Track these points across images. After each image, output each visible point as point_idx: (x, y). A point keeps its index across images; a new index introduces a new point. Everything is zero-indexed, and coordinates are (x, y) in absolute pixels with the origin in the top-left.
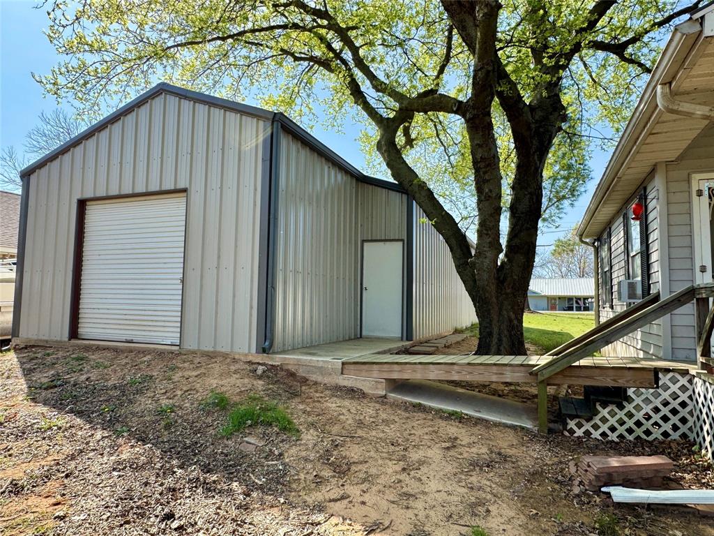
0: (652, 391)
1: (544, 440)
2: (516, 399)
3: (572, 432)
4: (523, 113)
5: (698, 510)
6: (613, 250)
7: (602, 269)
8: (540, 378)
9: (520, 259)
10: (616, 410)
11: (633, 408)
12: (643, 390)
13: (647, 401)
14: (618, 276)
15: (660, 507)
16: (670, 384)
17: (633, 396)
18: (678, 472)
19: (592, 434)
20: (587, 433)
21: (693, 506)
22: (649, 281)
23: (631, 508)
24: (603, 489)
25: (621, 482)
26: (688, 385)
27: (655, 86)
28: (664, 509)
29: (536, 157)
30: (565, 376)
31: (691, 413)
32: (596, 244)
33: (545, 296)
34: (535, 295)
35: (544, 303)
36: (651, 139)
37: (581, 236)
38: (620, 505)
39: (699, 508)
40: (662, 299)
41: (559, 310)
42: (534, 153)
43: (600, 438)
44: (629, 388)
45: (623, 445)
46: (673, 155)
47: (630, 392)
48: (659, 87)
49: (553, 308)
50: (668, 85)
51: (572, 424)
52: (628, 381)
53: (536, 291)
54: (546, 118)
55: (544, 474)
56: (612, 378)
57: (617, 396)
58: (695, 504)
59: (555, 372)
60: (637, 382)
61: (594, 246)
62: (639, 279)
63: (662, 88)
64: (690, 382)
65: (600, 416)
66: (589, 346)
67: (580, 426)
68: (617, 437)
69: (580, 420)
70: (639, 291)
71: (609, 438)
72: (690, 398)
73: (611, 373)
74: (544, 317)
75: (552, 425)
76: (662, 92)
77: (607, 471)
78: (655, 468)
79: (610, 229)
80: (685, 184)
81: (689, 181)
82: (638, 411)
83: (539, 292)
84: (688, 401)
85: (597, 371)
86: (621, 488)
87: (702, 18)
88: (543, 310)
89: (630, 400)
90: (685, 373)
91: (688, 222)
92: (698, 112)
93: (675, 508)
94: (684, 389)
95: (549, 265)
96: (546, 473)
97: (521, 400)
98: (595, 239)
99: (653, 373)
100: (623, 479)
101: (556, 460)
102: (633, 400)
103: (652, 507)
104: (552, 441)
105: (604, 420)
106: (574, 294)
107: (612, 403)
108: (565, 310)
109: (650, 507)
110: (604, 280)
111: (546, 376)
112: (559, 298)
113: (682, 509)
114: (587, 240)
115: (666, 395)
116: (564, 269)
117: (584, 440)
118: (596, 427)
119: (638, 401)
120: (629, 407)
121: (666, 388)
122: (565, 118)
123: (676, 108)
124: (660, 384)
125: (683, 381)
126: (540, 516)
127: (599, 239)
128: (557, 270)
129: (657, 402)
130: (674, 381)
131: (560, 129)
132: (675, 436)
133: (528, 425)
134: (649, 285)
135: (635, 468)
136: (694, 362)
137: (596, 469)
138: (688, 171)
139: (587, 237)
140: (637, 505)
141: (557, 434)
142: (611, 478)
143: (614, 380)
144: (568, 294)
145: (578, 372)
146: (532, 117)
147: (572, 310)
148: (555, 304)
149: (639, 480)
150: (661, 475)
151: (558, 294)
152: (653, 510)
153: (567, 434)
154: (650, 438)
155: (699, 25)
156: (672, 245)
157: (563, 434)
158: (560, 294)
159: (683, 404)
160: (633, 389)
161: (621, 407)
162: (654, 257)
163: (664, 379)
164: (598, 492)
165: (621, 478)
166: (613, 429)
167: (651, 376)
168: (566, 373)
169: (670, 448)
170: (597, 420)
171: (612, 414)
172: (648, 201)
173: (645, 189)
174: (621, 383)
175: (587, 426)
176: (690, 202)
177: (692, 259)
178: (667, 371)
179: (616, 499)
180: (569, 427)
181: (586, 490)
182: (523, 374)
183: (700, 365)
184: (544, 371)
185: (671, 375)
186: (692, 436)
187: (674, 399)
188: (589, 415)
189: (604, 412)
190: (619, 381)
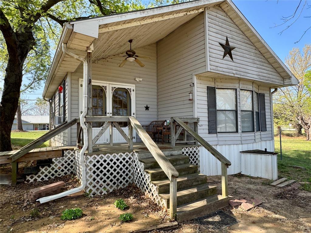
0: (61, 158)
1: (14, 188)
2: (3, 172)
3: (28, 181)
4: (12, 35)
5: (71, 197)
6: (56, 104)
7: (52, 112)
8: (13, 160)
9: (10, 105)
10: (48, 168)
11: (54, 166)
12: (58, 158)
13: (59, 162)
14: (57, 114)
15: (58, 200)
16: (68, 155)
17: (54, 161)
18: (67, 186)
19: (37, 180)
20: (35, 180)
21: (69, 196)
22: (65, 116)
23: (47, 204)
24: (37, 200)
25: (45, 195)
26: (73, 154)
27: (61, 44)
28: (59, 200)
29: (19, 58)
30: (26, 158)
31: (74, 164)
32: (51, 101)
33: (32, 124)
34: (27, 123)
35: (32, 127)
36: (63, 62)
37: (44, 97)
38: (43, 204)
39: (71, 196)
40: (68, 122)
41: (39, 130)
42: (18, 56)
43: (41, 181)
44: (53, 158)
45: (49, 181)
46: (73, 70)
47: (53, 160)
48: (63, 44)
49: (36, 129)
50: (66, 44)
51: (28, 178)
52: (52, 156)
53: (28, 121)
54: (25, 41)
55: (11, 202)
56: (47, 155)
57: (48, 162)
58: (70, 195)
59: (21, 156)
60: (56, 156)
61: (50, 102)
62: (63, 116)
63: (64, 45)
64: (74, 153)
65: (41, 172)
66: (37, 143)
67: (32, 178)
68: (48, 179)
69: (32, 175)
70: (62, 121)
71: (45, 180)
72: (74, 158)
73: (46, 153)
74: (30, 133)
75: (19, 181)
76: (64, 46)
77: (39, 192)
78: (57, 186)
79: (55, 95)
80: (77, 81)
81: (78, 80)
82: (56, 167)
83: (29, 122)
84: (73, 160)
85: (40, 153)
86: (45, 197)
87: (73, 25)
88: (31, 130)
89: (53, 163)
90: (72, 150)
91: (77, 95)
92: (75, 57)
93: (63, 198)
94: (72, 156)
95: (35, 109)
96: (12, 202)
97: (5, 172)
98: (50, 99)
99: (62, 151)
100: (46, 194)
101: (18, 195)
102: (55, 163)
103: (55, 201)
104: (18, 187)
105: (43, 173)
106: (46, 123)
107: (46, 165)
108: (42, 130)
109: (54, 201)
110: (52, 116)
111: (16, 159)
112: (39, 124)
113: (65, 198)
114: (47, 99)
115: (66, 159)
116: (42, 112)
117: (33, 183)
118: (39, 177)
119: (56, 163)
120: (53, 166)
121: (66, 156)
122: (35, 44)
123: (68, 53)
124: (64, 155)
125: (72, 153)
126: (4, 221)
127: (52, 99)
128: (39, 112)
129: (63, 162)
130: (69, 153)
131: (32, 48)
132: (69, 173)
133: (6, 183)
134: (65, 118)
135: (51, 188)
136: (75, 146)
137: (34, 193)
138: (78, 77)
139: (46, 98)
140: (49, 202)
141: (21, 184)
142: (40, 195)
143: (47, 156)
144: (44, 123)
145: (31, 155)
146: (17, 39)
147: (45, 130)
148: (37, 127)
149: (52, 193)
150: (60, 188)
151: (38, 123)
152: (55, 202)
153: (26, 182)
154: (60, 176)
155: (72, 27)
156: (72, 103)
157: (24, 183)
158: (40, 123)
159: (72, 161)
160: (54, 159)
161: (49, 166)
162: (67, 108)
163: (66, 153)
164: (35, 202)
165: (45, 194)
166: (46, 176)
167: (61, 152)
168: (26, 156)
169: (67, 178)
170: (40, 174)
171: (46, 170)
172: (66, 86)
173: (65, 81)
174: (50, 157)
175: (35, 177)
176: (78, 88)
177: (78, 109)
178: (67, 150)
179: (41, 203)
180: (27, 179)
181: (30, 203)
182: (4, 160)
183: (77, 146)
184: (15, 157)
185: (68, 151)
186: (74, 172)
187: (69, 160)
188: (36, 172)
189: (43, 170)
190: (49, 156)
